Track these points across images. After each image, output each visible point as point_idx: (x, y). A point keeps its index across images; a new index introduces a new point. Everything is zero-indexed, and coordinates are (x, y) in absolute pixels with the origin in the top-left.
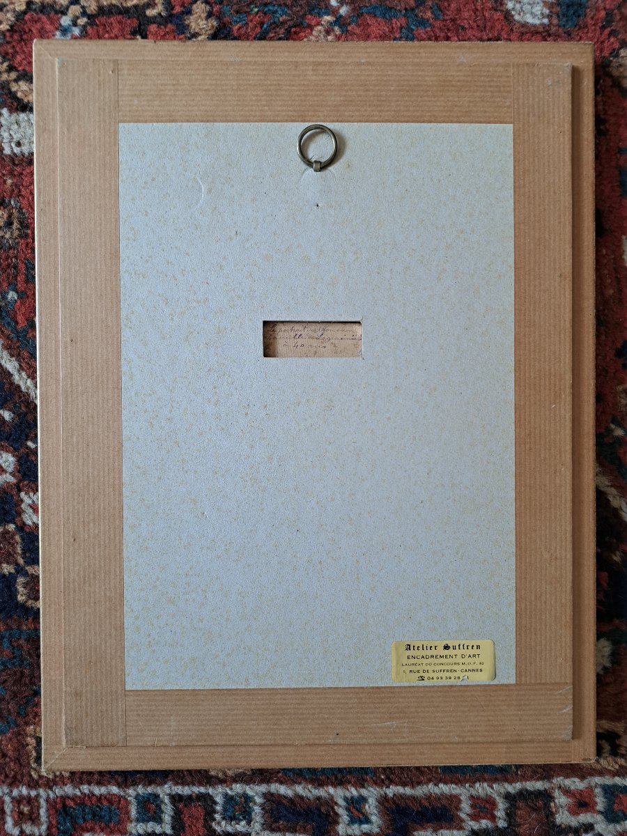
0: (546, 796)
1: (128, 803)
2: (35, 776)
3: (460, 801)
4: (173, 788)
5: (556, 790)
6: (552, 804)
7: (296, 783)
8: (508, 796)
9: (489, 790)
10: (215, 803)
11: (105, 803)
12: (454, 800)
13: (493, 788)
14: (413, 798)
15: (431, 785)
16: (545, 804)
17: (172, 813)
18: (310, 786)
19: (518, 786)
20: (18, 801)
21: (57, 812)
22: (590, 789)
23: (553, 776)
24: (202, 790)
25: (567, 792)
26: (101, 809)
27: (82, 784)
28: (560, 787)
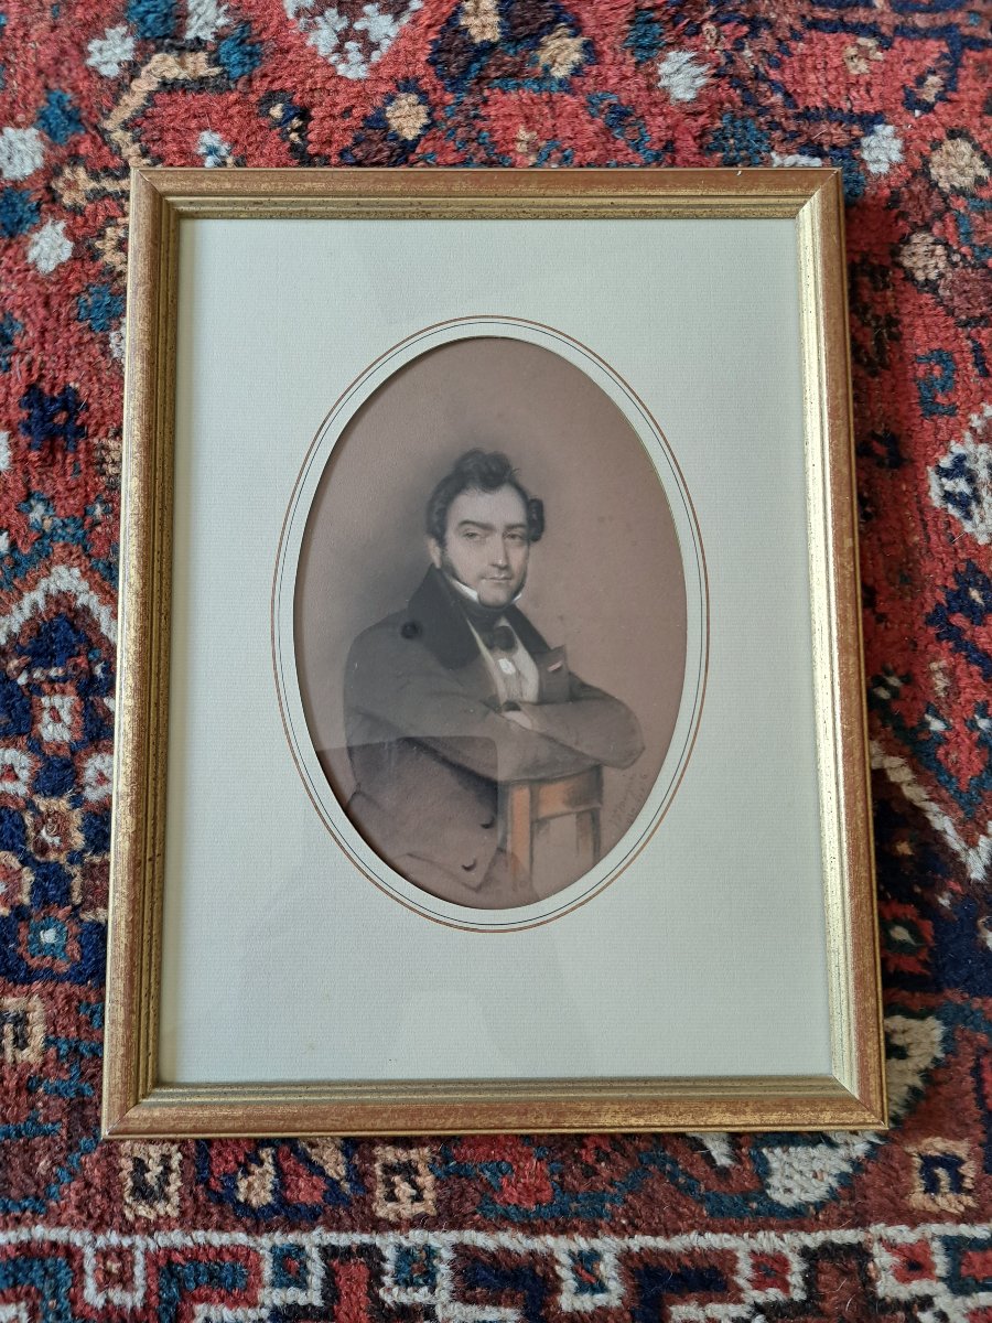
0: (861, 1253)
1: (260, 1259)
2: (130, 1216)
3: (736, 1259)
4: (324, 1236)
5: (876, 1244)
6: (871, 1266)
7: (499, 1229)
8: (805, 1253)
9: (778, 1243)
10: (384, 1259)
11: (227, 1258)
12: (728, 1257)
13: (782, 1240)
14: (667, 1253)
15: (694, 1235)
16: (860, 1265)
17: (322, 1274)
18: (520, 1235)
19: (820, 1236)
20: (104, 1255)
21: (158, 1269)
22: (924, 1243)
23: (870, 1222)
24: (366, 1238)
25: (891, 1247)
26: (221, 1268)
27: (195, 1229)
28: (881, 1240)
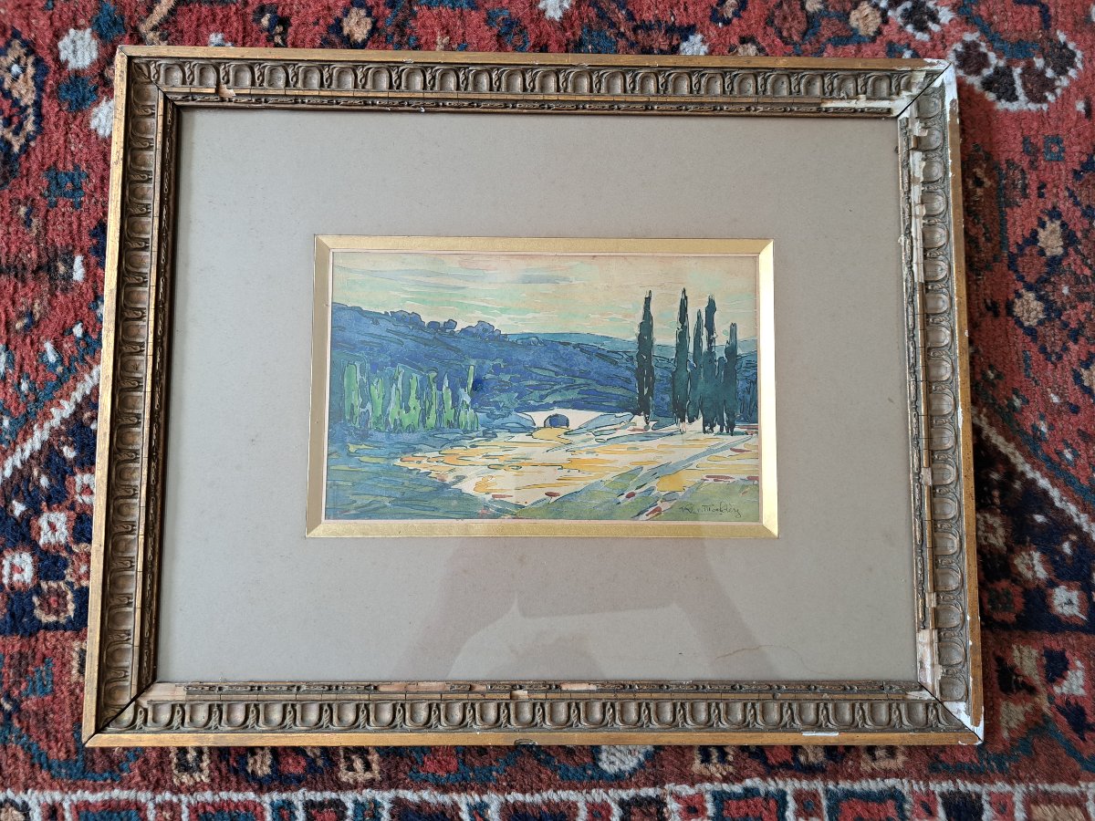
0: (660, 803)
1: (263, 809)
2: (177, 782)
3: (577, 808)
4: (306, 794)
5: (668, 796)
6: (665, 810)
7: (422, 788)
8: (622, 803)
9: (605, 796)
10: (346, 809)
11: (242, 809)
12: (572, 806)
13: (608, 794)
14: (532, 804)
15: (550, 792)
16: (658, 810)
18: (435, 792)
19: (632, 792)
20: (160, 807)
21: (198, 816)
22: (701, 795)
23: (665, 783)
24: (334, 795)
25: (678, 798)
28: (672, 793)
